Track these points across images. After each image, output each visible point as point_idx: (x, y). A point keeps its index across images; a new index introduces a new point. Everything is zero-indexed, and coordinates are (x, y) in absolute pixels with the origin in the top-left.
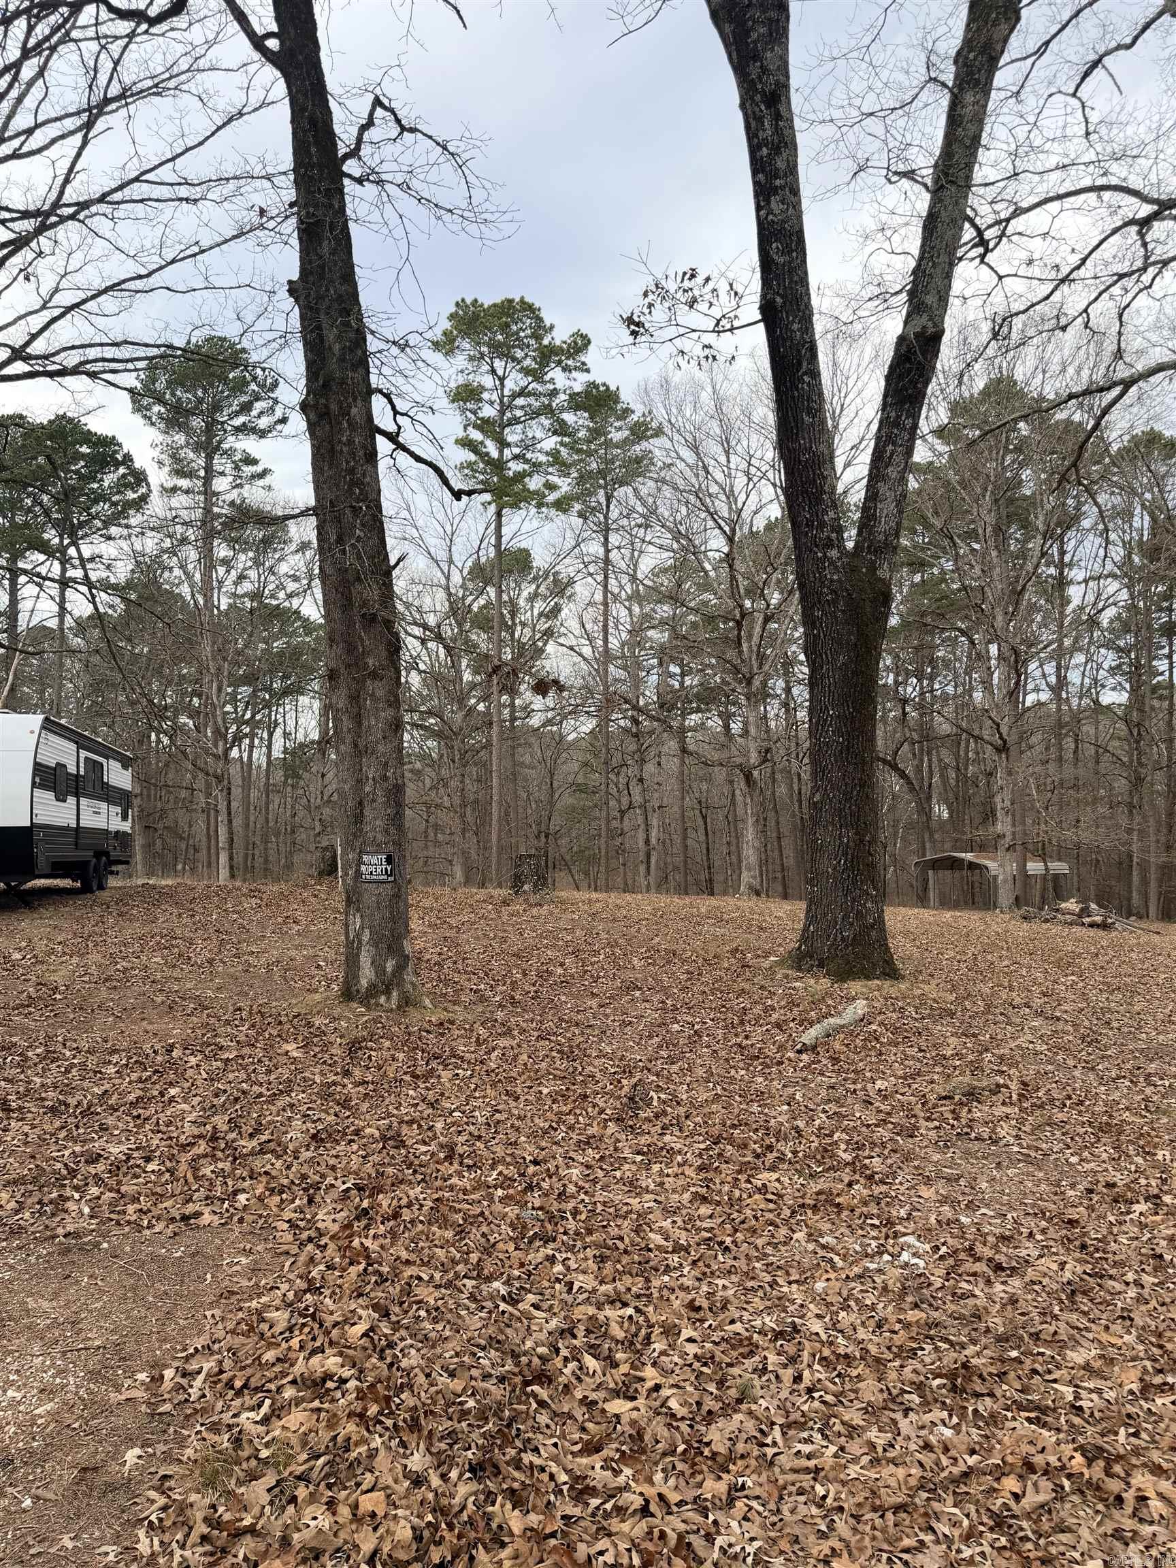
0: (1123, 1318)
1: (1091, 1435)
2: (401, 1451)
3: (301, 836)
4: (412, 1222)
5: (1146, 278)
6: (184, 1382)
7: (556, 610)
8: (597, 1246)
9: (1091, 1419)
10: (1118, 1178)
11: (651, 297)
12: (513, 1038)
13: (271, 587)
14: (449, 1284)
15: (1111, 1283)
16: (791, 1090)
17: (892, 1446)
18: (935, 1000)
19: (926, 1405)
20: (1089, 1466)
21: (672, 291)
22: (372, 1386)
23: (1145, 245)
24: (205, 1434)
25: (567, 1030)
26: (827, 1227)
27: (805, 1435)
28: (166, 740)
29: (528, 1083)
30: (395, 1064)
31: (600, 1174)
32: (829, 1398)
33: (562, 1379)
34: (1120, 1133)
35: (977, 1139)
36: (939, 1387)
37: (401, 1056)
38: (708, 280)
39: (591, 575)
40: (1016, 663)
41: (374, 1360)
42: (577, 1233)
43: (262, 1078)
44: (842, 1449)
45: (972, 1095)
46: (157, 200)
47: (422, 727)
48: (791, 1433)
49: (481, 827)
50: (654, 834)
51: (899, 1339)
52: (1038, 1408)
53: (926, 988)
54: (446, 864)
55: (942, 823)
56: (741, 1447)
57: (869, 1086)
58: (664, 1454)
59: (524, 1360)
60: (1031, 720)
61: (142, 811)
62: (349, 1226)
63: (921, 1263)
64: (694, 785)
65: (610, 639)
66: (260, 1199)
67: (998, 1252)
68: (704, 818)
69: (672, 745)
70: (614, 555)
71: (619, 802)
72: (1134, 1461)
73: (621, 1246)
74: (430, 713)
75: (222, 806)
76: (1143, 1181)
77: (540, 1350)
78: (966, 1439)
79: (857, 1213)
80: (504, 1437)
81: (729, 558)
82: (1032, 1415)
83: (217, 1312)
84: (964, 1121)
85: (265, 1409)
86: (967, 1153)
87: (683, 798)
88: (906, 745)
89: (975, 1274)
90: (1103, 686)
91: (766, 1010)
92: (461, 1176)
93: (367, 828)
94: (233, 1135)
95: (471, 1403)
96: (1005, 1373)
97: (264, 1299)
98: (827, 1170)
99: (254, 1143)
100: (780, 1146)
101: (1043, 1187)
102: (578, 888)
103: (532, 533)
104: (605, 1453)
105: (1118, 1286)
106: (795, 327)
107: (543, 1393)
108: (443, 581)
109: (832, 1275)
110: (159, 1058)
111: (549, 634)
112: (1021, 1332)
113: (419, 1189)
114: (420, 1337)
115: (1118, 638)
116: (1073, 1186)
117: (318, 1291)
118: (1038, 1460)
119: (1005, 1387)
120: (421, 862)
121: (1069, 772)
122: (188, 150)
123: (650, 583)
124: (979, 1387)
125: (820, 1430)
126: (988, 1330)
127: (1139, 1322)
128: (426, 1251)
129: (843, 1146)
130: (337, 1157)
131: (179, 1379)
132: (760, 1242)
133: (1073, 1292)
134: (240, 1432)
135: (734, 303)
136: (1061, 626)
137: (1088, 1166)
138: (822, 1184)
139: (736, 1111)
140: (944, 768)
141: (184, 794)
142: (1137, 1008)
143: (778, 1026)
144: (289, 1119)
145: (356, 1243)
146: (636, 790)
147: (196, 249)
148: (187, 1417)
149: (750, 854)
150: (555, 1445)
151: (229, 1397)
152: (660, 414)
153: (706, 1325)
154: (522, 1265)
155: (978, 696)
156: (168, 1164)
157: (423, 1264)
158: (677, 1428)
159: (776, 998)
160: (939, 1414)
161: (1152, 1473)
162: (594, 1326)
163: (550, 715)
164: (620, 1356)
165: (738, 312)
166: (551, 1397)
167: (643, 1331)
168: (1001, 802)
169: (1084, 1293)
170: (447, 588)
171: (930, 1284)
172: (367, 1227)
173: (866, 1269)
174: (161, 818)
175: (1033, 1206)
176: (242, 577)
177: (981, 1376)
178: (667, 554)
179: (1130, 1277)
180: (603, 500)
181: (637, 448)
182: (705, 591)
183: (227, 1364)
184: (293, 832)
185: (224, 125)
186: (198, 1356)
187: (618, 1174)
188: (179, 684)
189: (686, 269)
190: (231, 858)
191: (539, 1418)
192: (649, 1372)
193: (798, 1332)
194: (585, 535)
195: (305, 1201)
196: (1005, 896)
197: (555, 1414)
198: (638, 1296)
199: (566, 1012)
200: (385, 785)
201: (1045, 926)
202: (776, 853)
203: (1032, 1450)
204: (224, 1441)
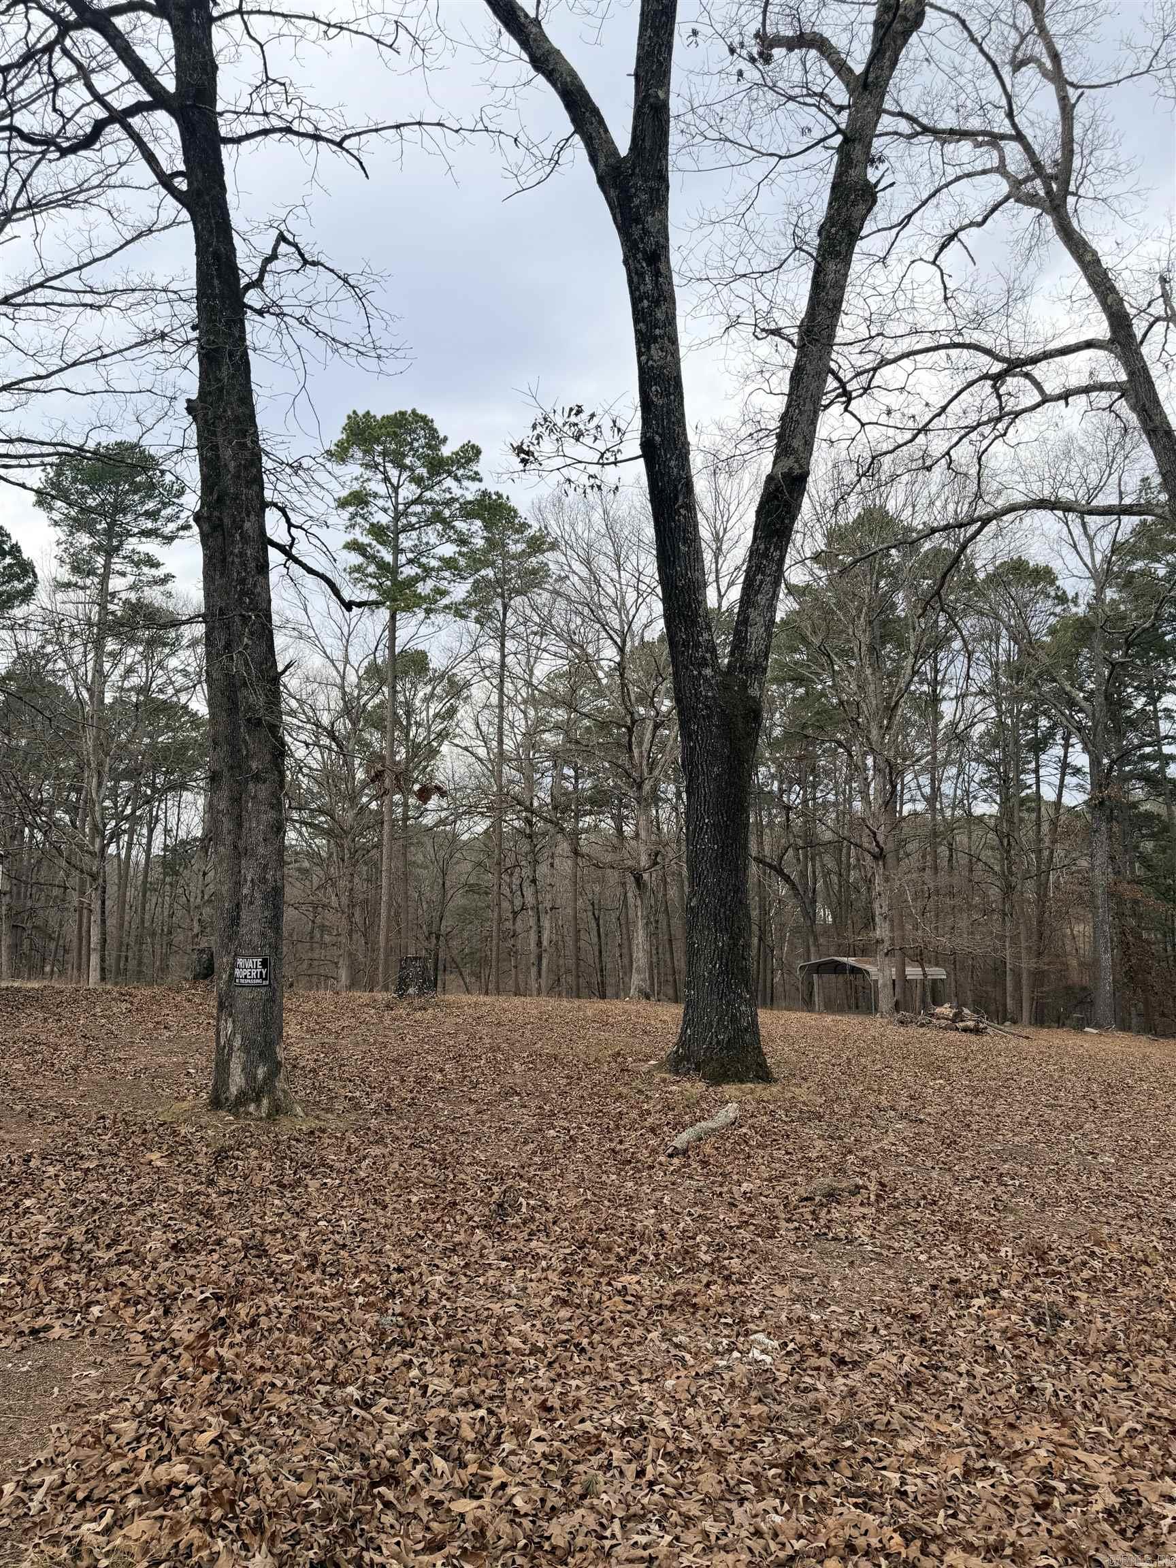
0: (953, 1407)
1: (912, 1517)
2: (243, 1553)
3: (179, 937)
4: (270, 1330)
5: (1001, 426)
6: (24, 1495)
7: (452, 712)
8: (455, 1350)
9: (915, 1503)
10: (963, 1275)
11: (539, 429)
12: (386, 1146)
13: (159, 681)
14: (303, 1391)
15: (946, 1374)
16: (659, 1194)
17: (725, 1534)
18: (804, 1103)
19: (761, 1495)
20: (907, 1546)
21: (560, 424)
22: (218, 1491)
23: (999, 397)
24: (43, 1547)
25: (441, 1137)
26: (679, 1326)
27: (643, 1526)
28: (39, 836)
29: (398, 1192)
30: (263, 1173)
31: (464, 1280)
32: (669, 1491)
33: (410, 1481)
34: (968, 1231)
35: (834, 1239)
36: (774, 1477)
37: (268, 1165)
38: (593, 416)
39: (487, 678)
40: (891, 773)
41: (221, 1466)
42: (437, 1339)
43: (123, 1188)
44: (677, 1538)
45: (832, 1196)
46: (61, 305)
47: (311, 825)
48: (629, 1525)
49: (368, 931)
50: (546, 936)
51: (740, 1433)
52: (866, 1494)
53: (797, 1091)
54: (332, 966)
55: (826, 928)
56: (580, 1541)
57: (735, 1188)
58: (505, 1550)
59: (373, 1462)
60: (906, 829)
61: (10, 909)
62: (204, 1335)
63: (768, 1359)
64: (587, 886)
65: (506, 740)
66: (115, 1311)
67: (842, 1347)
68: (597, 919)
69: (564, 847)
70: (510, 660)
71: (512, 903)
72: (950, 1540)
73: (479, 1349)
74: (321, 811)
75: (96, 906)
76: (985, 1277)
77: (389, 1453)
78: (795, 1525)
79: (711, 1313)
80: (346, 1536)
81: (621, 667)
82: (860, 1500)
83: (63, 1426)
84: (822, 1222)
85: (107, 1519)
86: (823, 1253)
87: (576, 900)
88: (791, 852)
89: (818, 1369)
90: (975, 798)
91: (641, 1115)
92: (322, 1283)
93: (243, 931)
94: (91, 1246)
95: (316, 1504)
96: (837, 1462)
97: (112, 1411)
98: (687, 1271)
99: (112, 1253)
100: (644, 1249)
101: (892, 1284)
102: (468, 991)
103: (428, 637)
104: (446, 1551)
105: (952, 1377)
106: (673, 463)
107: (389, 1494)
108: (338, 680)
109: (683, 1373)
110: (16, 1169)
111: (443, 736)
112: (856, 1422)
113: (278, 1297)
114: (269, 1443)
115: (988, 752)
116: (919, 1283)
117: (168, 1401)
118: (861, 1542)
119: (836, 1475)
120: (305, 966)
121: (943, 879)
122: (95, 260)
123: (544, 689)
124: (812, 1475)
125: (658, 1522)
126: (826, 1422)
127: (968, 1410)
128: (282, 1358)
129: (704, 1248)
130: (196, 1267)
131: (19, 1493)
132: (615, 1343)
133: (909, 1384)
134: (80, 1543)
135: (617, 438)
136: (934, 740)
137: (935, 1264)
138: (681, 1285)
139: (604, 1216)
140: (827, 874)
141: (56, 892)
142: (998, 1111)
143: (653, 1130)
144: (149, 1229)
145: (211, 1352)
146: (529, 891)
147: (98, 354)
148: (26, 1531)
149: (640, 957)
150: (398, 1543)
151: (71, 1509)
152: (555, 531)
153: (557, 1424)
154: (378, 1370)
155: (858, 805)
156: (19, 1276)
157: (278, 1370)
158: (520, 1525)
159: (652, 1102)
160: (772, 1502)
161: (964, 1550)
162: (447, 1429)
163: (443, 814)
164: (469, 1457)
165: (621, 447)
166: (398, 1499)
167: (494, 1432)
168: (880, 908)
169: (919, 1384)
170: (342, 687)
171: (775, 1380)
172: (223, 1336)
173: (716, 1366)
174: (30, 917)
175: (881, 1302)
176: (130, 670)
177: (815, 1466)
178: (560, 661)
179: (963, 1368)
180: (500, 608)
181: (533, 559)
182: (598, 697)
183: (70, 1476)
184: (170, 933)
185: (133, 240)
186: (40, 1470)
187: (481, 1280)
188: (57, 778)
189: (573, 405)
190: (103, 960)
191: (384, 1519)
192: (497, 1472)
193: (645, 1428)
194: (482, 640)
195: (161, 1312)
196: (885, 1002)
197: (401, 1515)
198: (492, 1398)
199: (442, 1120)
200: (263, 887)
201: (921, 1030)
202: (668, 955)
203: (855, 1533)
204: (64, 1552)
